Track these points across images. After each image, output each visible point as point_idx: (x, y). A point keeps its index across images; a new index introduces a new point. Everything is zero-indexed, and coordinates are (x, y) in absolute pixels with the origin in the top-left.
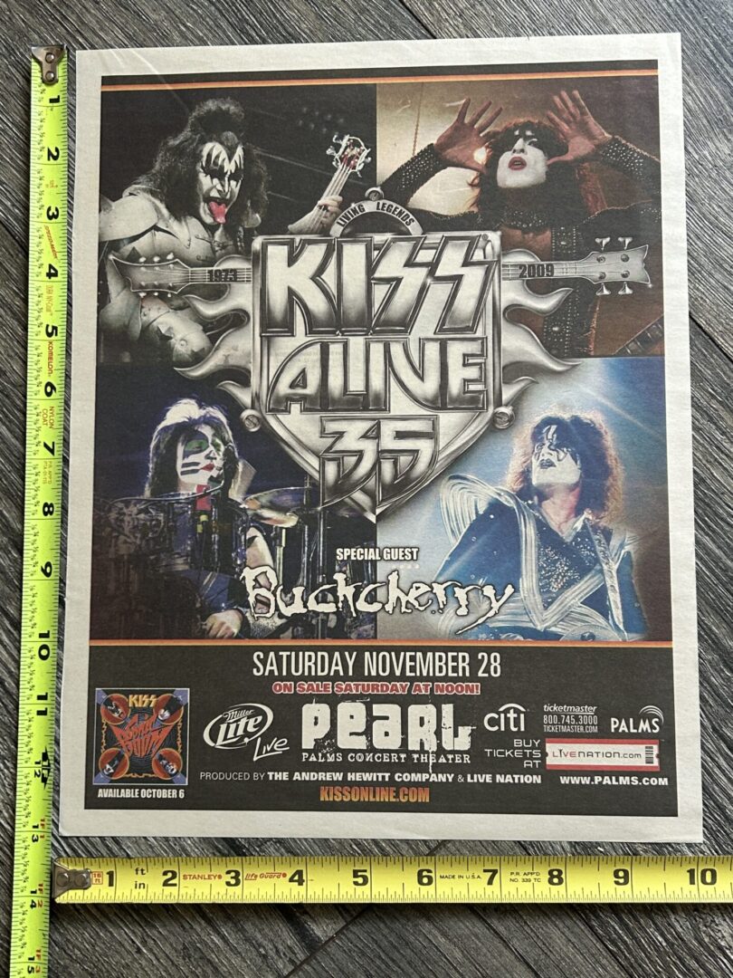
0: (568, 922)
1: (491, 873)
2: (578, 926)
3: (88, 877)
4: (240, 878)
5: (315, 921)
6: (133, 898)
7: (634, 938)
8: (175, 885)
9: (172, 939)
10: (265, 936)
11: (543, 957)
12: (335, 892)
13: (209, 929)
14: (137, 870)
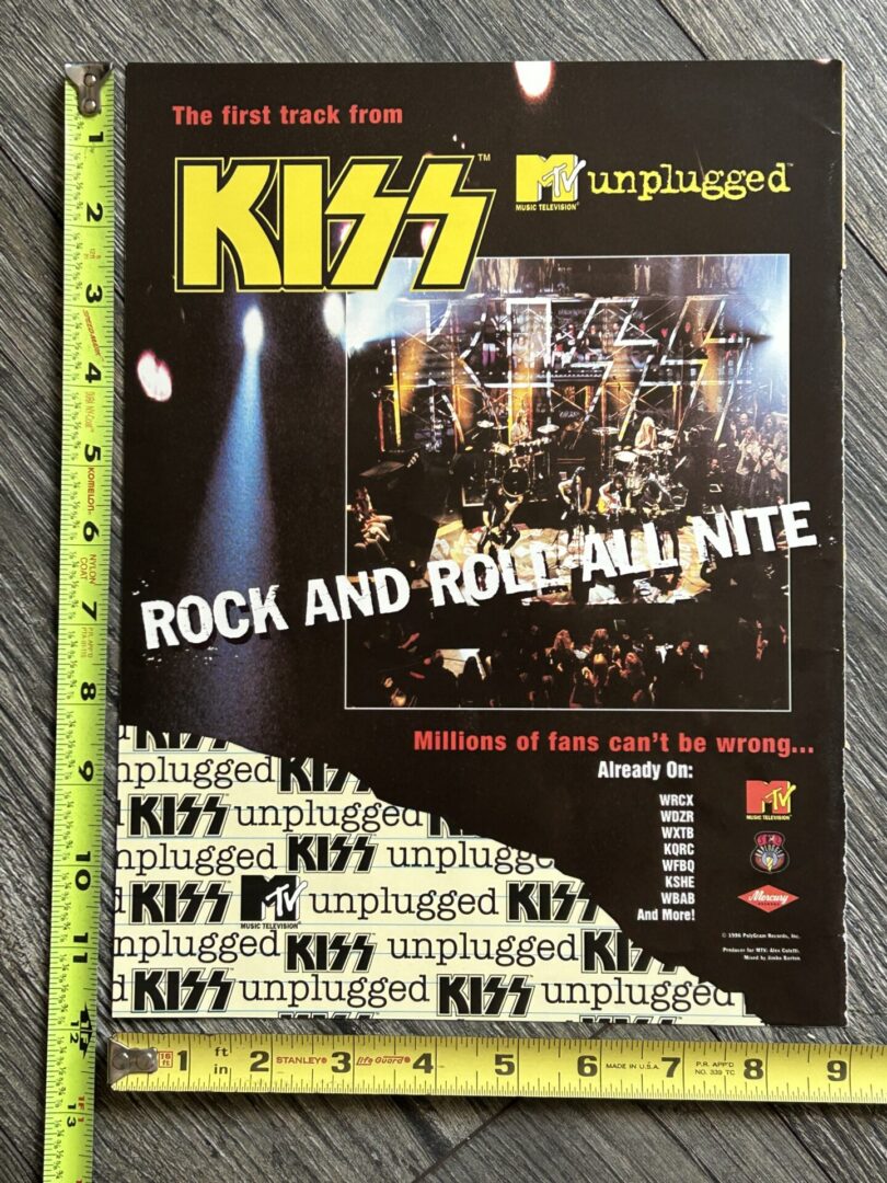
0: (767, 1127)
1: (671, 1063)
2: (779, 1131)
3: (154, 1057)
4: (351, 1062)
5: (443, 1120)
6: (212, 1085)
7: (850, 1148)
8: (266, 1070)
9: (259, 1139)
10: (378, 1137)
11: (734, 1169)
12: (472, 1082)
13: (307, 1128)
14: (217, 1050)
